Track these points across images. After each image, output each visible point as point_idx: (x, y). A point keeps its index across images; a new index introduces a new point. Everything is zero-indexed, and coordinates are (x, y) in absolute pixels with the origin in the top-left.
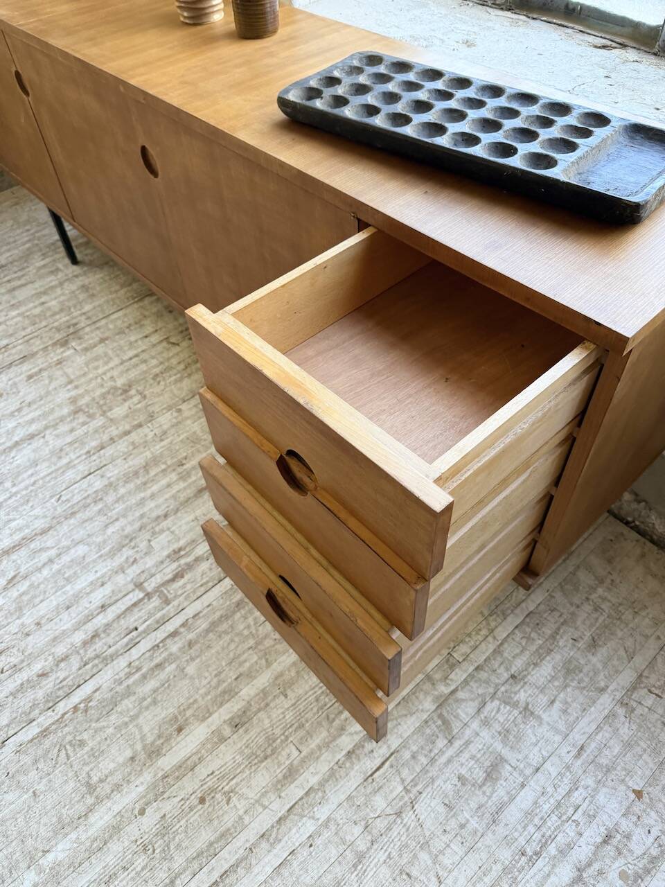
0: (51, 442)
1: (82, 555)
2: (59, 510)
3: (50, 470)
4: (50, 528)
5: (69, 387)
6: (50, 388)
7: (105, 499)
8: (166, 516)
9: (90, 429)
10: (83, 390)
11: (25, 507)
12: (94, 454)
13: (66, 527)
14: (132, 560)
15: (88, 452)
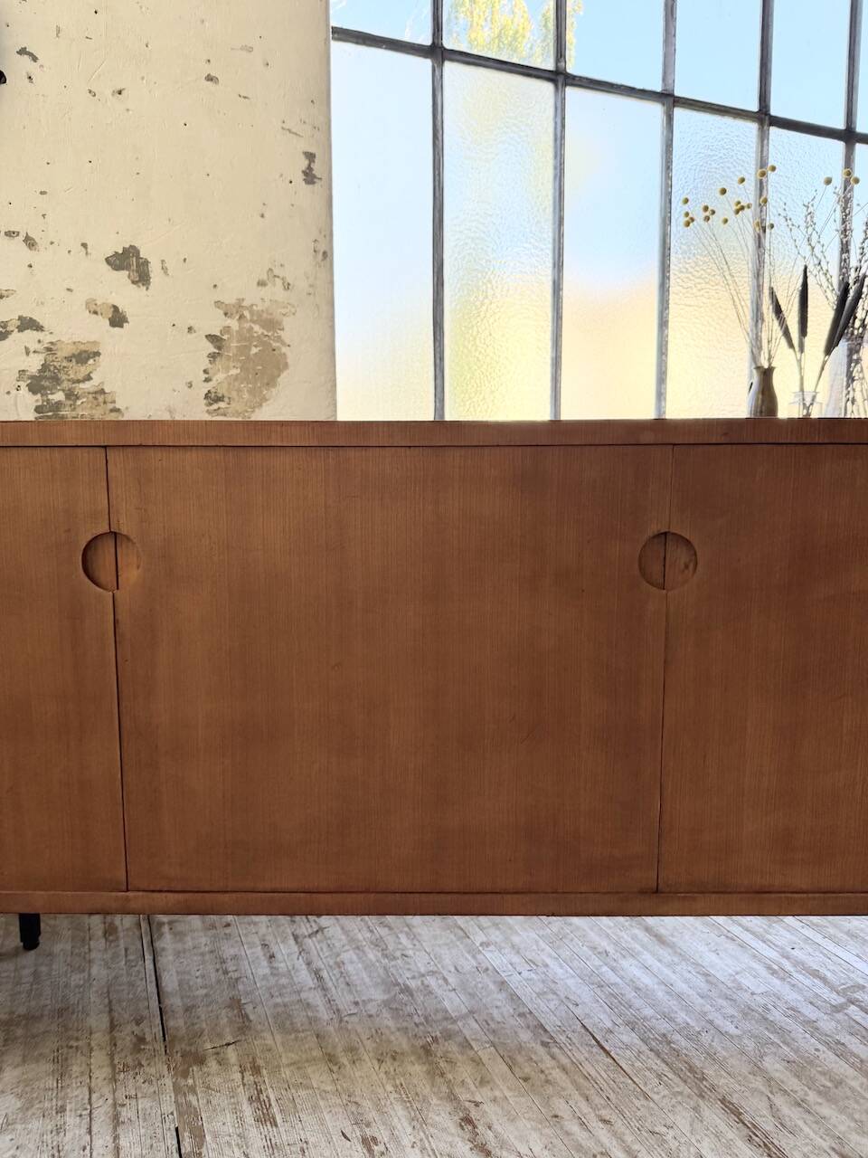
0: (497, 1093)
1: (785, 1064)
2: (682, 1087)
3: (576, 1096)
4: (723, 1101)
5: (344, 1060)
6: (329, 1088)
7: (663, 1031)
8: (706, 975)
9: (485, 1038)
10: (368, 1043)
11: (669, 1137)
12: (552, 1037)
13: (722, 1081)
14: (790, 1012)
15: (544, 1044)
